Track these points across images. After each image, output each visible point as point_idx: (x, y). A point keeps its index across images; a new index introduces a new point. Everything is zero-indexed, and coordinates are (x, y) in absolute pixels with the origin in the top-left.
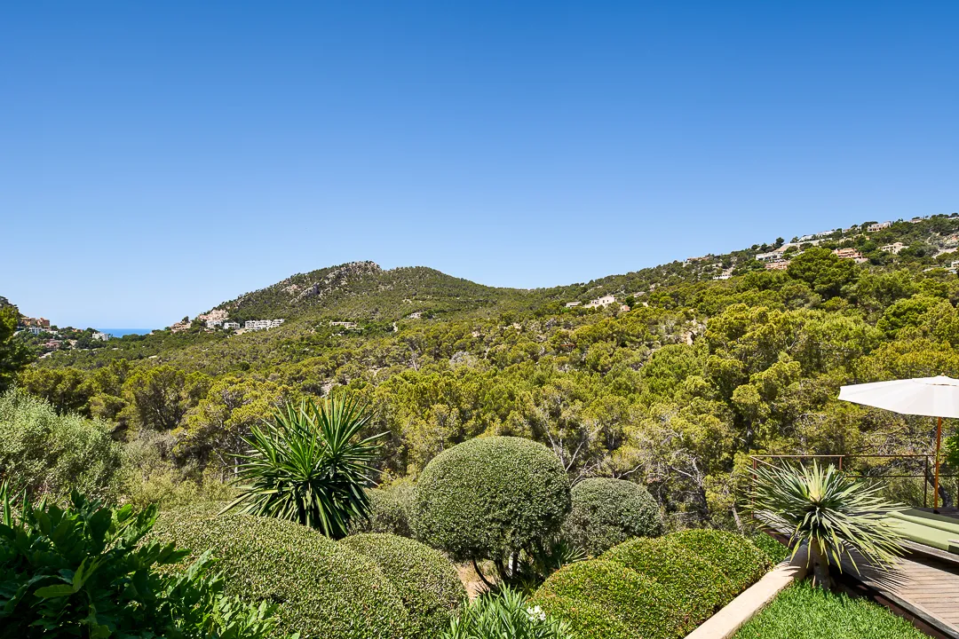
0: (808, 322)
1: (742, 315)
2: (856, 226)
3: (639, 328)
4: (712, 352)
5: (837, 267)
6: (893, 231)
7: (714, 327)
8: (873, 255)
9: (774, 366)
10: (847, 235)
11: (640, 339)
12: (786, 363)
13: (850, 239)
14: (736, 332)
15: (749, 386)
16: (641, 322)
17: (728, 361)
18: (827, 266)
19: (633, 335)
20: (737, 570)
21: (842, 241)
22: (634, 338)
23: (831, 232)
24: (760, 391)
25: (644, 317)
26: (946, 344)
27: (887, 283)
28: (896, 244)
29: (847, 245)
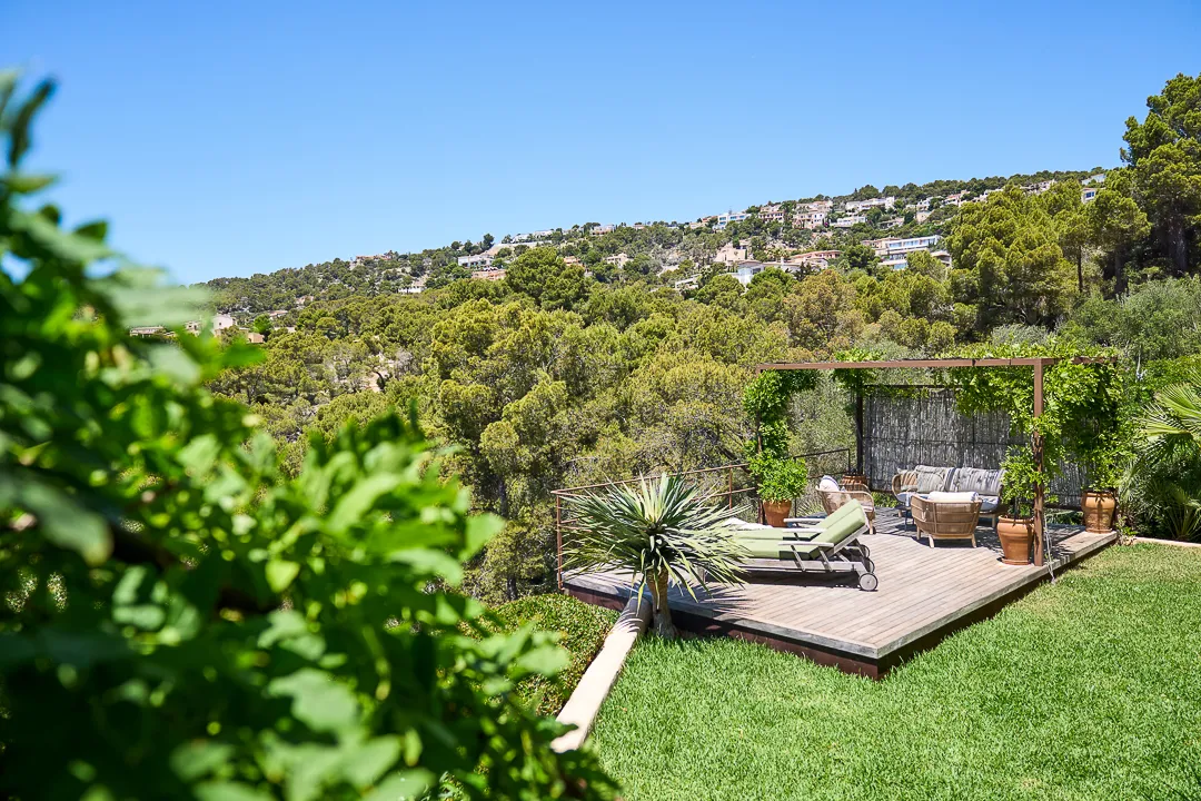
0: (569, 327)
1: (485, 315)
2: (576, 226)
3: (290, 368)
4: (445, 376)
5: (566, 277)
6: (617, 237)
7: (446, 336)
8: (598, 267)
9: (536, 388)
10: (568, 238)
11: (293, 389)
12: (548, 385)
13: (572, 244)
14: (478, 343)
15: (503, 423)
16: (292, 357)
17: (468, 389)
18: (554, 274)
19: (279, 382)
21: (563, 245)
22: (281, 387)
23: (550, 233)
24: (517, 429)
25: (296, 349)
26: (708, 355)
28: (621, 255)
29: (569, 252)
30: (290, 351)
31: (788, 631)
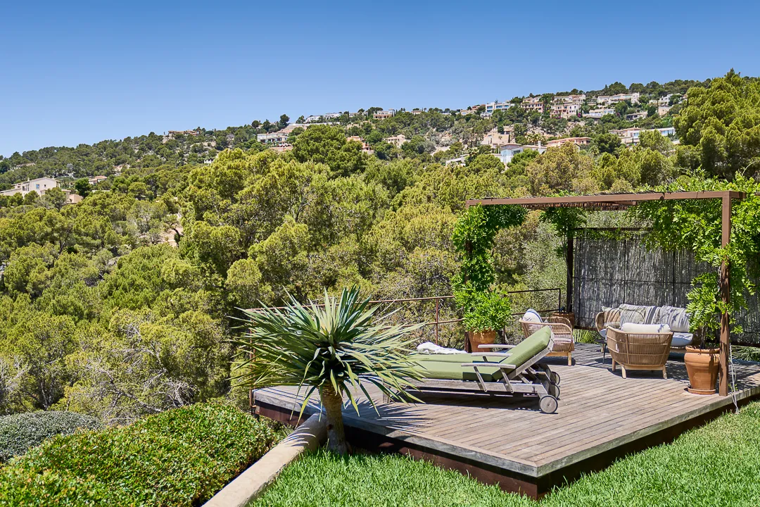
0: (316, 177)
1: (237, 162)
2: (362, 110)
3: (97, 223)
4: (200, 218)
5: (345, 151)
6: (397, 120)
7: (201, 181)
8: (379, 146)
9: (279, 230)
10: (355, 120)
11: (98, 242)
12: (293, 227)
13: (357, 125)
14: (230, 187)
15: (250, 260)
16: (100, 213)
17: (220, 230)
18: (335, 148)
19: (87, 235)
20: (227, 447)
21: (349, 126)
22: (89, 239)
23: (338, 115)
24: (261, 268)
25: (104, 206)
26: (448, 208)
27: (393, 174)
28: (400, 137)
29: (355, 132)
30: (98, 208)
31: (454, 448)
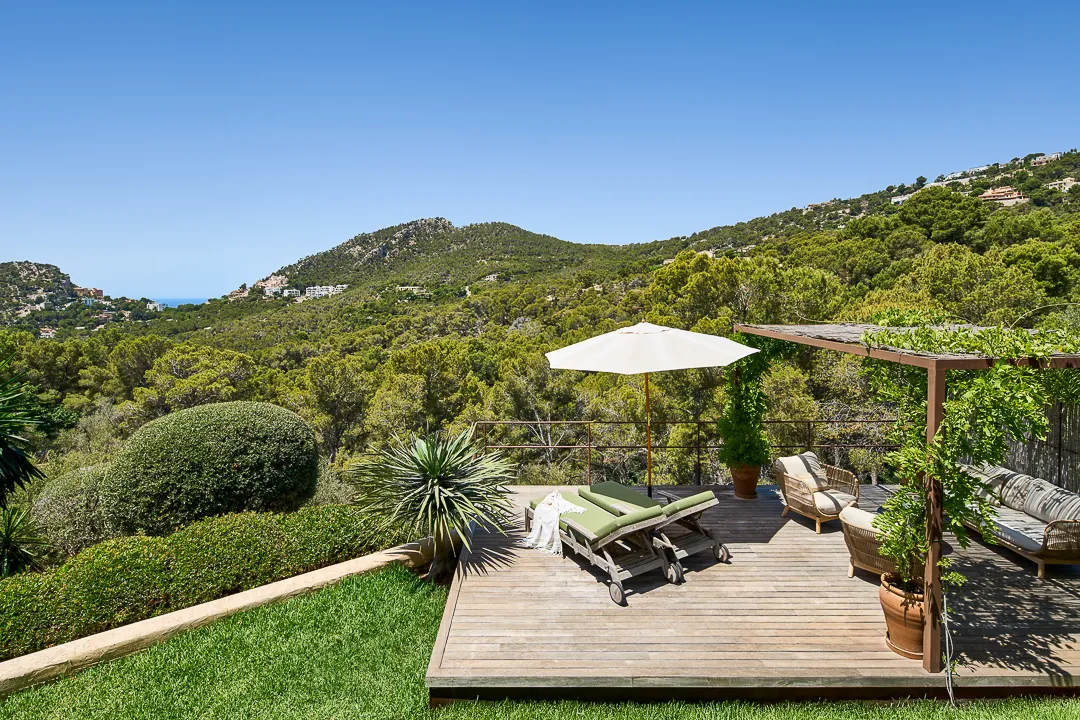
2: (1017, 159)
5: (960, 208)
6: (1063, 164)
8: (1037, 193)
10: (1006, 170)
13: (1009, 176)
18: (947, 208)
21: (999, 177)
23: (985, 168)
27: (1020, 227)
28: (1066, 180)
29: (1005, 182)
